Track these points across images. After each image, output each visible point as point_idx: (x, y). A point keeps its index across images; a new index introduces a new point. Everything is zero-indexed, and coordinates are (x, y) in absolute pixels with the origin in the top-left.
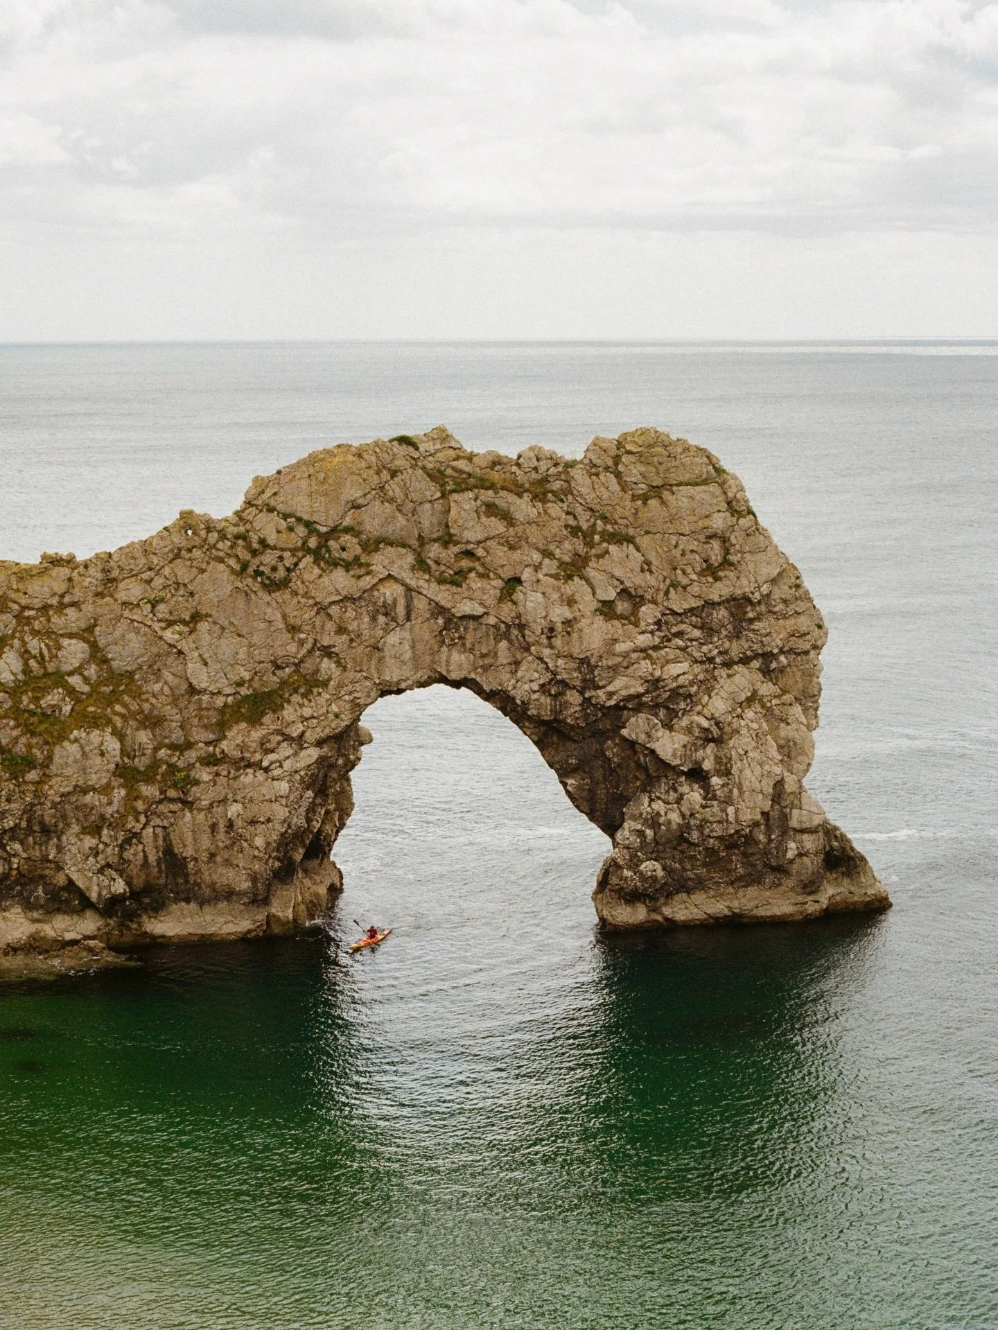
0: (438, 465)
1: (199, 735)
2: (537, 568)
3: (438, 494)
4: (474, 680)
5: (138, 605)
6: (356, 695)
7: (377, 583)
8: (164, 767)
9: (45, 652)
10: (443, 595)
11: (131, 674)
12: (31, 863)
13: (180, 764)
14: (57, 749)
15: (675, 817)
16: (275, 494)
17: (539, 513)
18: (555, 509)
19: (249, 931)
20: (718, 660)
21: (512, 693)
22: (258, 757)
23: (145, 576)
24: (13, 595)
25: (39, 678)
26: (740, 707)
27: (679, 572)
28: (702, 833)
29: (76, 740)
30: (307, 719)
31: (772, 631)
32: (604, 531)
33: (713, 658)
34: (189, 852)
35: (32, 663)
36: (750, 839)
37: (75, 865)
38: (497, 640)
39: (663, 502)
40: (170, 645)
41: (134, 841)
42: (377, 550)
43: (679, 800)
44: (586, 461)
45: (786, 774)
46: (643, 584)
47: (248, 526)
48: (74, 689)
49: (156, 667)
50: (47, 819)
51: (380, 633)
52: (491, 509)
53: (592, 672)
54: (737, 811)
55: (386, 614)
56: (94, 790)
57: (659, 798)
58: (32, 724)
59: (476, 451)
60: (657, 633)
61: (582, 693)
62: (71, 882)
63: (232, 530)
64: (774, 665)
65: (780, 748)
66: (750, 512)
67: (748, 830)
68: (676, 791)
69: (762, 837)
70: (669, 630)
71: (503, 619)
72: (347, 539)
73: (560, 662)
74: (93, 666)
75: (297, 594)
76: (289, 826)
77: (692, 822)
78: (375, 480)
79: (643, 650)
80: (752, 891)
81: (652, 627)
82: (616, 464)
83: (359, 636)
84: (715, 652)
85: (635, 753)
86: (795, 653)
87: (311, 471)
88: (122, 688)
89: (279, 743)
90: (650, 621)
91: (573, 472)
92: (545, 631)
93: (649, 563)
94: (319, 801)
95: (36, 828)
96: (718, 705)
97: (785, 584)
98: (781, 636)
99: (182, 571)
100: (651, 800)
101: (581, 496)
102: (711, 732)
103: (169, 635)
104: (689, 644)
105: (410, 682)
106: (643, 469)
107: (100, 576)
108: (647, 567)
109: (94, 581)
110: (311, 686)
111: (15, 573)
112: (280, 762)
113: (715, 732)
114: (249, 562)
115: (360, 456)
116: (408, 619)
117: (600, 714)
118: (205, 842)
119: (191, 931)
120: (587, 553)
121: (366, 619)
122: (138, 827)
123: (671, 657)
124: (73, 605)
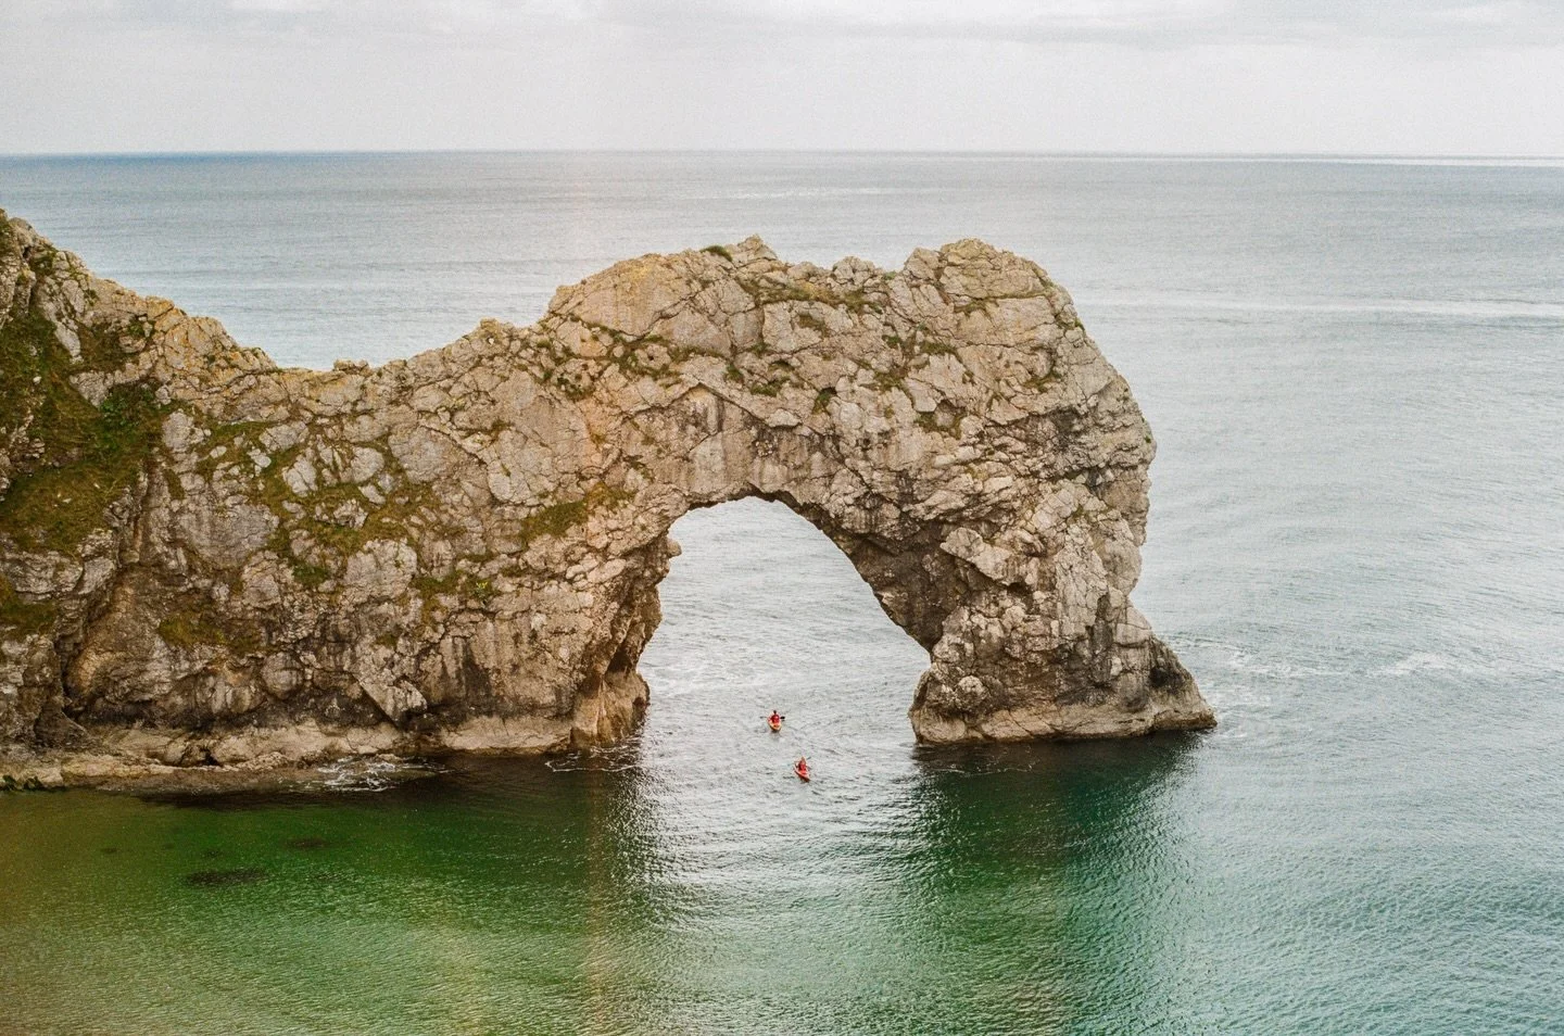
0: (751, 276)
1: (502, 546)
2: (852, 378)
3: (752, 305)
4: (788, 493)
5: (436, 413)
6: (664, 507)
7: (687, 393)
8: (464, 578)
9: (339, 460)
10: (756, 405)
11: (428, 485)
12: (325, 674)
13: (482, 575)
14: (351, 560)
15: (996, 631)
16: (579, 304)
17: (855, 325)
18: (872, 321)
19: (554, 746)
20: (1043, 474)
21: (827, 507)
22: (562, 568)
23: (444, 384)
24: (305, 402)
25: (331, 488)
26: (1066, 522)
27: (1002, 383)
28: (1024, 648)
29: (370, 551)
30: (612, 531)
31: (1100, 446)
32: (924, 342)
33: (1038, 472)
34: (491, 664)
35: (326, 472)
36: (1074, 655)
37: (369, 676)
38: (811, 451)
39: (987, 314)
40: (471, 455)
41: (432, 651)
42: (686, 359)
43: (1000, 615)
44: (907, 273)
45: (1111, 589)
46: (964, 396)
47: (552, 335)
48: (368, 500)
49: (454, 478)
50: (341, 629)
51: (690, 443)
52: (806, 320)
53: (911, 485)
54: (1061, 625)
55: (696, 424)
56: (388, 600)
57: (979, 612)
58: (326, 535)
59: (791, 263)
60: (980, 446)
61: (899, 507)
62: (365, 694)
63: (535, 339)
65: (1106, 563)
66: (1078, 325)
67: (1072, 645)
68: (997, 604)
69: (1086, 652)
70: (991, 443)
71: (817, 430)
72: (654, 348)
73: (876, 475)
74: (388, 476)
75: (601, 403)
76: (593, 637)
77: (1014, 636)
78: (685, 290)
79: (964, 463)
80: (1076, 709)
81: (974, 439)
82: (938, 277)
83: (667, 447)
84: (1040, 465)
85: (956, 567)
86: (1122, 468)
87: (617, 280)
88: (419, 499)
89: (583, 555)
90: (970, 432)
91: (891, 284)
92: (860, 442)
93: (971, 374)
94: (624, 612)
95: (330, 638)
96: (1043, 520)
97: (1112, 396)
98: (1108, 450)
99: (483, 379)
100: (971, 613)
101: (899, 306)
102: (1034, 546)
103: (469, 444)
104: (1013, 457)
105: (722, 495)
106: (965, 280)
107: (395, 384)
108: (969, 377)
109: (388, 389)
110: (617, 499)
111: (307, 381)
112: (584, 573)
113: (1039, 546)
114: (553, 370)
115: (669, 266)
116: (720, 428)
117: (919, 528)
118: (508, 653)
119: (493, 745)
120: (906, 363)
121: (676, 429)
122: (437, 637)
123: (994, 470)
124: (366, 412)
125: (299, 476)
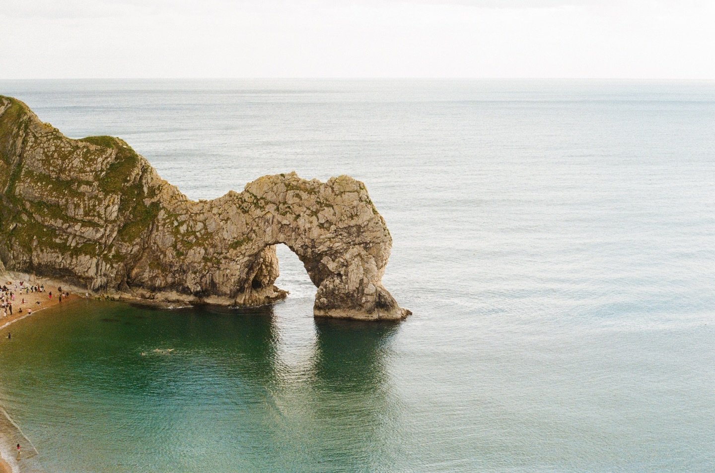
0: (288, 182)
1: (224, 251)
2: (305, 212)
3: (286, 190)
4: (287, 242)
5: (216, 215)
7: (266, 213)
8: (215, 258)
9: (193, 226)
10: (281, 218)
11: (212, 233)
12: (180, 280)
13: (219, 258)
14: (189, 251)
15: (332, 286)
16: (250, 188)
17: (309, 197)
18: (314, 196)
19: (230, 305)
20: (352, 243)
21: (296, 246)
22: (235, 258)
23: (219, 207)
24: (190, 210)
25: (190, 232)
26: (354, 257)
27: (343, 216)
28: (339, 291)
29: (194, 249)
30: (247, 249)
32: (326, 203)
34: (217, 282)
35: (189, 228)
36: (353, 295)
37: (189, 282)
38: (293, 231)
39: (341, 197)
40: (221, 226)
41: (204, 277)
42: (268, 204)
43: (334, 282)
44: (325, 184)
45: (364, 277)
46: (333, 219)
47: (243, 196)
48: (197, 236)
49: (217, 232)
50: (185, 268)
51: (265, 227)
52: (298, 196)
53: (314, 243)
54: (349, 286)
55: (268, 222)
56: (196, 262)
57: (329, 280)
58: (186, 244)
59: (300, 179)
60: (334, 234)
61: (312, 249)
62: (188, 286)
63: (239, 196)
64: (368, 246)
65: (364, 270)
67: (352, 292)
68: (333, 279)
69: (356, 295)
70: (338, 233)
71: (294, 226)
72: (263, 201)
73: (306, 240)
74: (203, 230)
75: (249, 215)
76: (240, 277)
77: (336, 288)
78: (271, 186)
79: (329, 238)
80: (353, 311)
81: (333, 232)
82: (333, 185)
83: (261, 228)
84: (351, 241)
85: (324, 267)
86: (374, 243)
87: (259, 182)
88: (209, 237)
89: (240, 255)
90: (333, 230)
91: (321, 186)
92: (304, 230)
93: (335, 213)
95: (182, 271)
96: (347, 256)
97: (373, 222)
98: (371, 238)
99: (227, 206)
100: (326, 281)
101: (322, 193)
103: (222, 223)
104: (343, 237)
106: (339, 187)
107: (210, 206)
108: (334, 214)
109: (208, 207)
110: (249, 240)
112: (239, 260)
113: (345, 263)
114: (241, 205)
116: (272, 224)
117: (316, 255)
118: (221, 279)
120: (320, 209)
121: (263, 223)
122: (205, 273)
123: (337, 241)
124: (203, 213)
125: (183, 229)
